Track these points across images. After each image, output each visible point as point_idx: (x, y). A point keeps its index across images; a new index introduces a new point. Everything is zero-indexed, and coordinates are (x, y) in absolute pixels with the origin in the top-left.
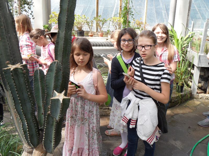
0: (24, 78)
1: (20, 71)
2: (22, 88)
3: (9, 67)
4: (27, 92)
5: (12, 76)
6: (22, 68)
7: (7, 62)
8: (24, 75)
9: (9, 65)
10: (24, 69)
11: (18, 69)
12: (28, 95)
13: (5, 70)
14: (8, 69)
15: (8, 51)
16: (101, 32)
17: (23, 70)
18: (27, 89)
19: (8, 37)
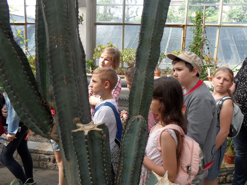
0: (102, 146)
1: (97, 135)
2: (95, 161)
3: (79, 127)
4: (102, 168)
5: (87, 143)
6: (101, 131)
7: (76, 119)
8: (103, 141)
9: (78, 125)
10: (104, 133)
11: (95, 132)
12: (104, 173)
13: (74, 132)
14: (79, 131)
15: (76, 100)
16: (158, 70)
17: (102, 135)
18: (104, 162)
19: (76, 81)
